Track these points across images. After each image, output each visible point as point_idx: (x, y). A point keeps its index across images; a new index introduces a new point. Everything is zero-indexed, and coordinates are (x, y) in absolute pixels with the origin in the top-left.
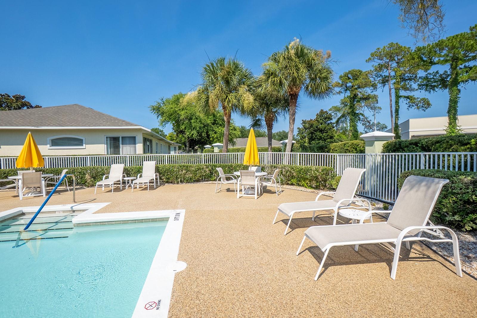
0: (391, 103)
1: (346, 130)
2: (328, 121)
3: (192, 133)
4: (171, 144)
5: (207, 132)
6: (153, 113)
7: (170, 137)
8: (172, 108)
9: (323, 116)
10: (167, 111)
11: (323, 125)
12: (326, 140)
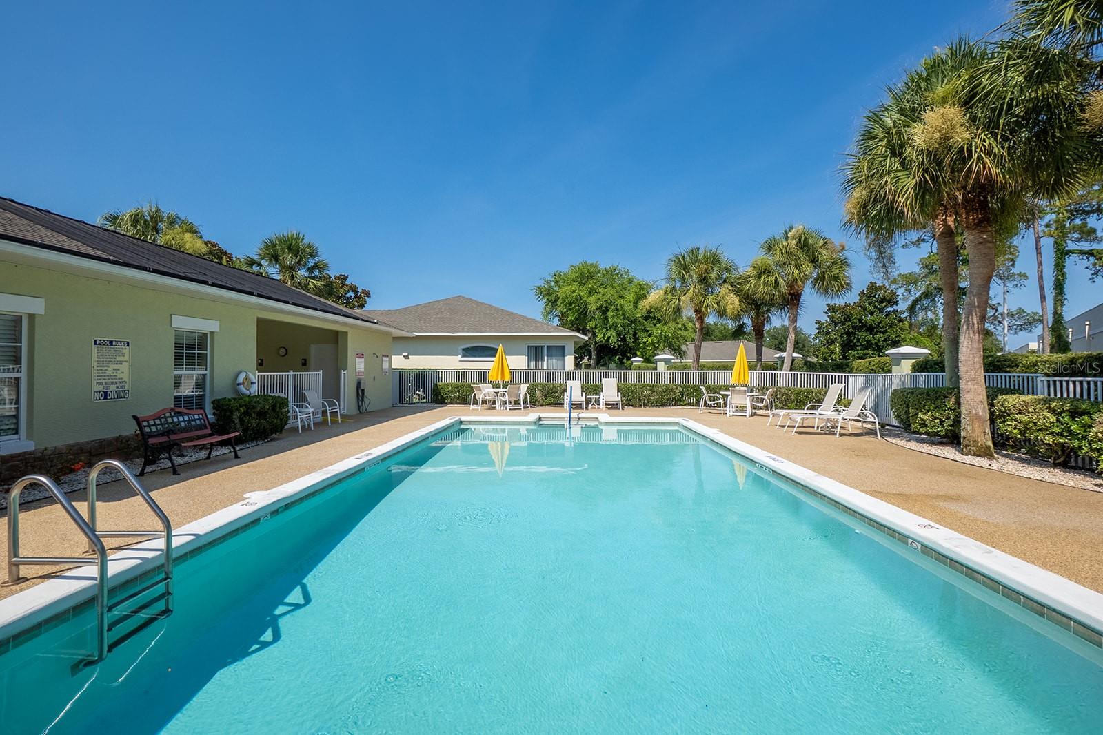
0: (1040, 269)
1: (935, 327)
2: (887, 306)
3: (608, 335)
5: (635, 334)
8: (574, 292)
9: (874, 297)
10: (565, 297)
11: (874, 317)
12: (882, 349)
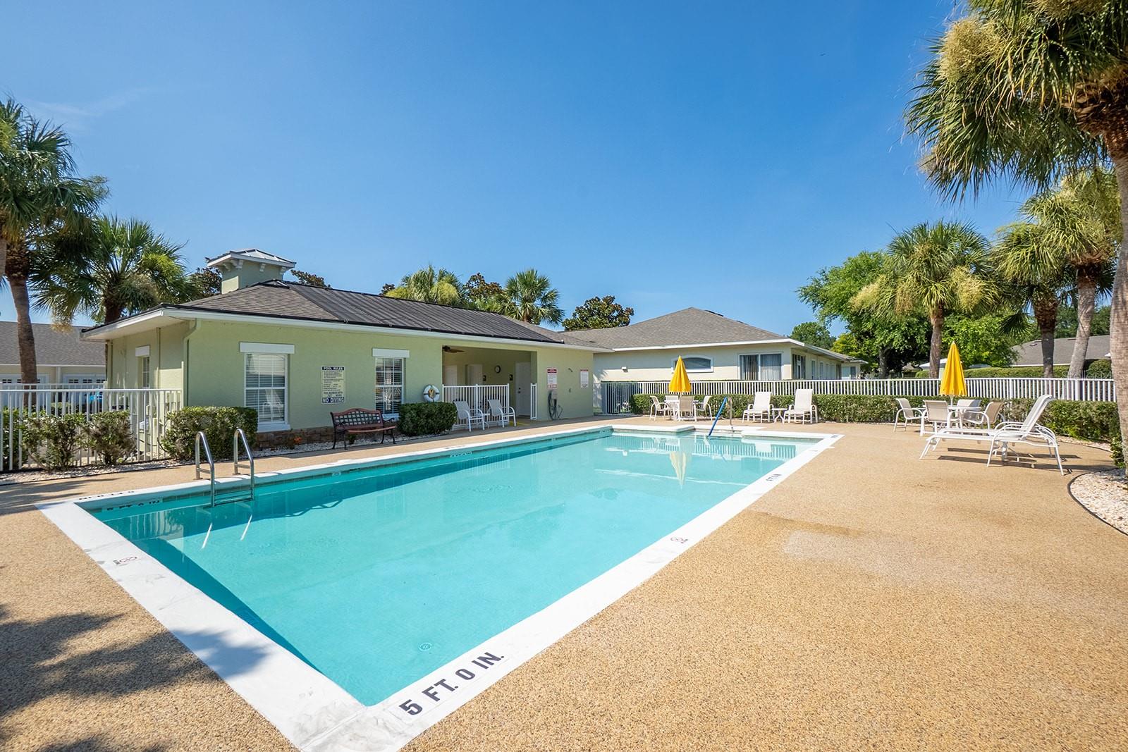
3: (891, 336)
4: (843, 362)
6: (805, 301)
7: (843, 343)
8: (844, 289)
10: (834, 295)
